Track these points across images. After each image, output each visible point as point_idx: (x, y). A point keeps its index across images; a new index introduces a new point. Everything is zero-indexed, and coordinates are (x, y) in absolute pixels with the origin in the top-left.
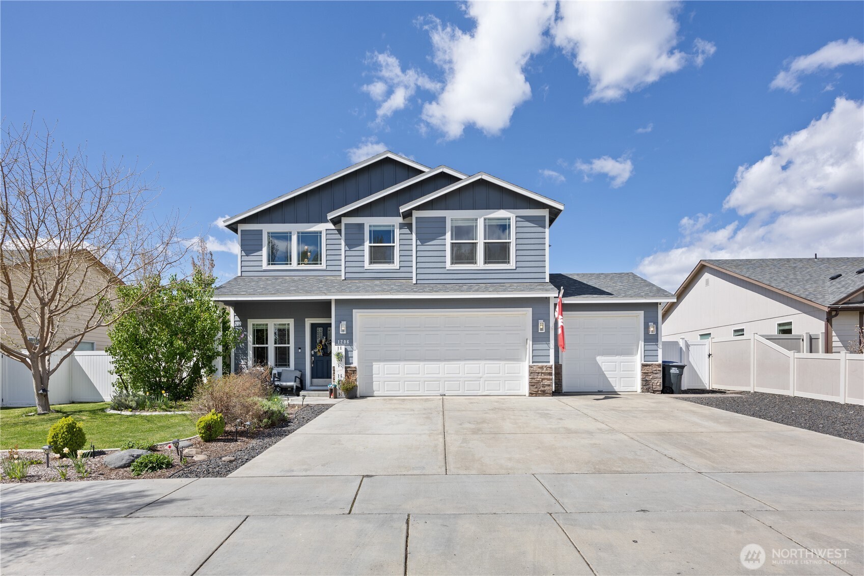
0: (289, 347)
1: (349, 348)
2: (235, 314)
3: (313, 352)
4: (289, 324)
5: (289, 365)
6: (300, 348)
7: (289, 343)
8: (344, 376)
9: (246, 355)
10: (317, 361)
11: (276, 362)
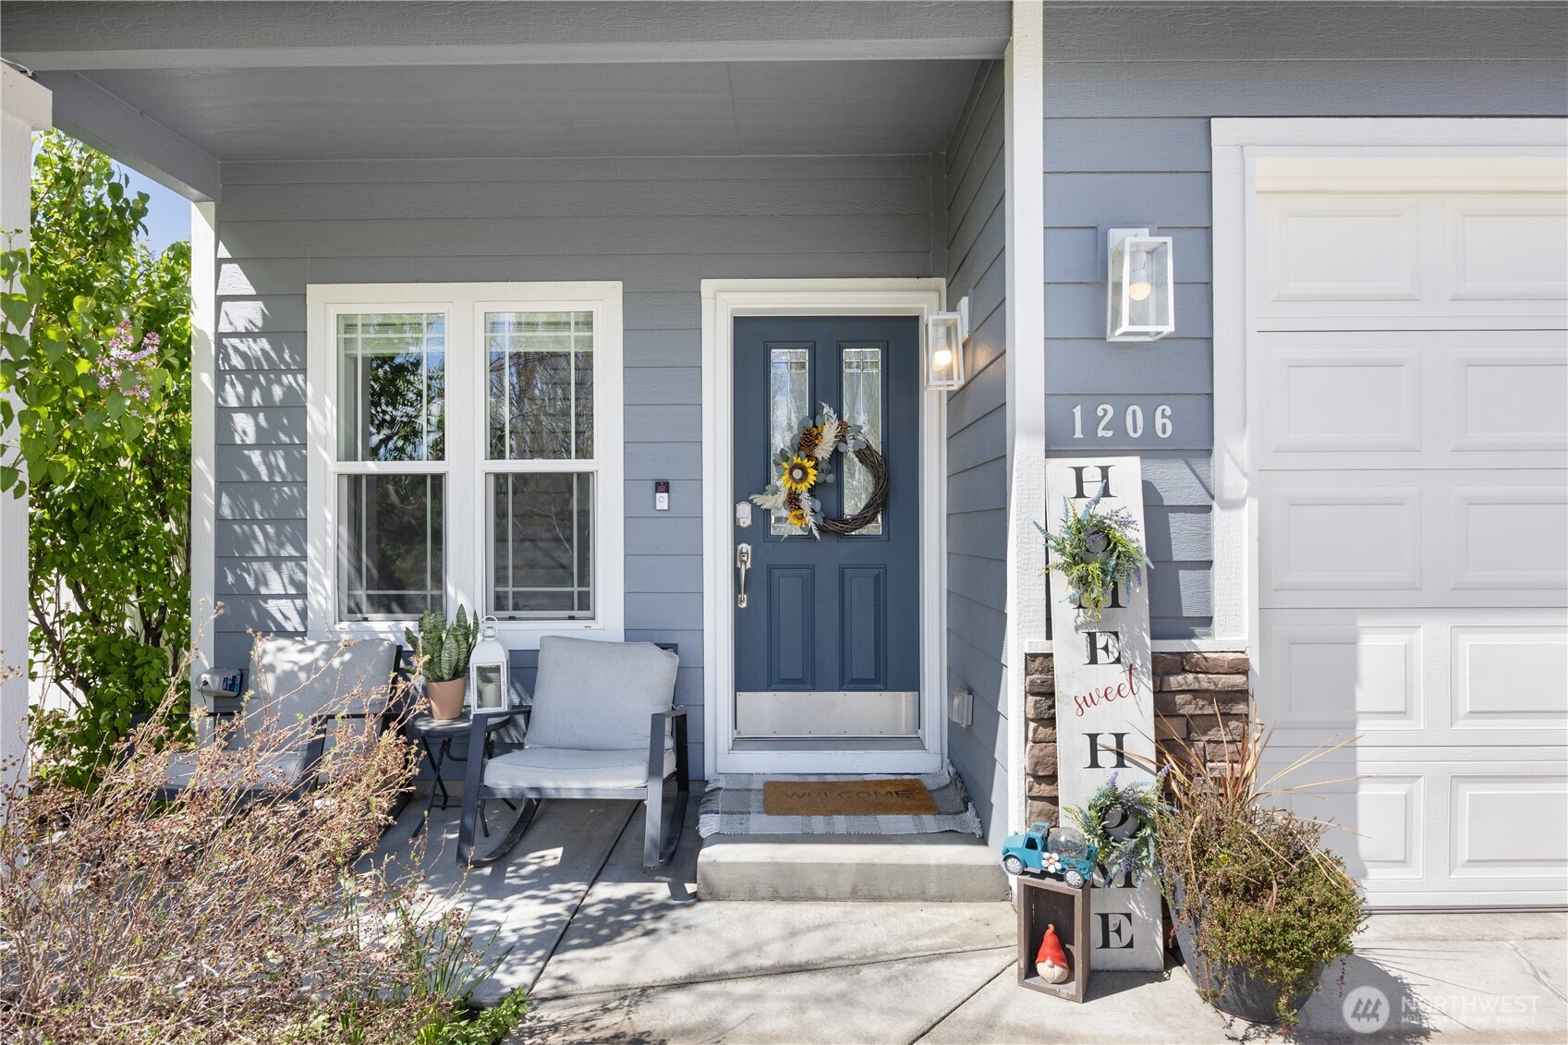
0: (585, 478)
1: (1176, 482)
2: (224, 252)
3: (745, 511)
4: (587, 322)
5: (585, 602)
6: (662, 486)
7: (585, 452)
8: (1142, 745)
9: (293, 524)
10: (770, 569)
11: (500, 579)
